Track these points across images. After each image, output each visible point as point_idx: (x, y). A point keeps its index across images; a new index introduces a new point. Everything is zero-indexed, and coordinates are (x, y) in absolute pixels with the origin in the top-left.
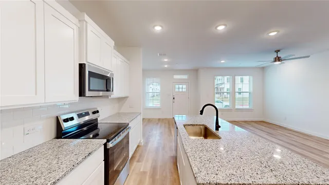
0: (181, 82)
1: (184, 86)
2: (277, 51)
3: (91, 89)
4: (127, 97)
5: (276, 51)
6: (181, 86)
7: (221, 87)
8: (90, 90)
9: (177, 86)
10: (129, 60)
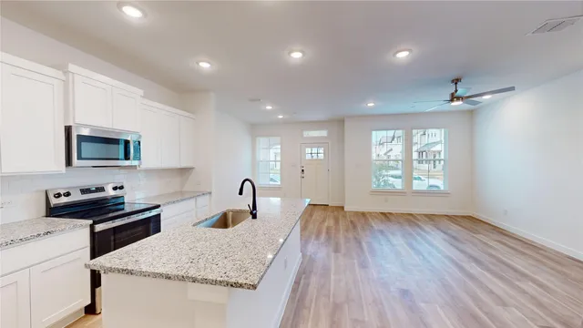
0: (316, 142)
1: (321, 151)
2: (456, 81)
3: (83, 156)
4: (191, 169)
5: (453, 81)
6: (315, 150)
7: (433, 149)
8: (80, 158)
9: (308, 150)
10: (192, 113)
